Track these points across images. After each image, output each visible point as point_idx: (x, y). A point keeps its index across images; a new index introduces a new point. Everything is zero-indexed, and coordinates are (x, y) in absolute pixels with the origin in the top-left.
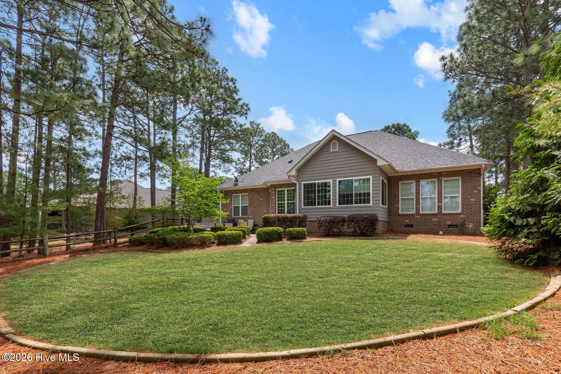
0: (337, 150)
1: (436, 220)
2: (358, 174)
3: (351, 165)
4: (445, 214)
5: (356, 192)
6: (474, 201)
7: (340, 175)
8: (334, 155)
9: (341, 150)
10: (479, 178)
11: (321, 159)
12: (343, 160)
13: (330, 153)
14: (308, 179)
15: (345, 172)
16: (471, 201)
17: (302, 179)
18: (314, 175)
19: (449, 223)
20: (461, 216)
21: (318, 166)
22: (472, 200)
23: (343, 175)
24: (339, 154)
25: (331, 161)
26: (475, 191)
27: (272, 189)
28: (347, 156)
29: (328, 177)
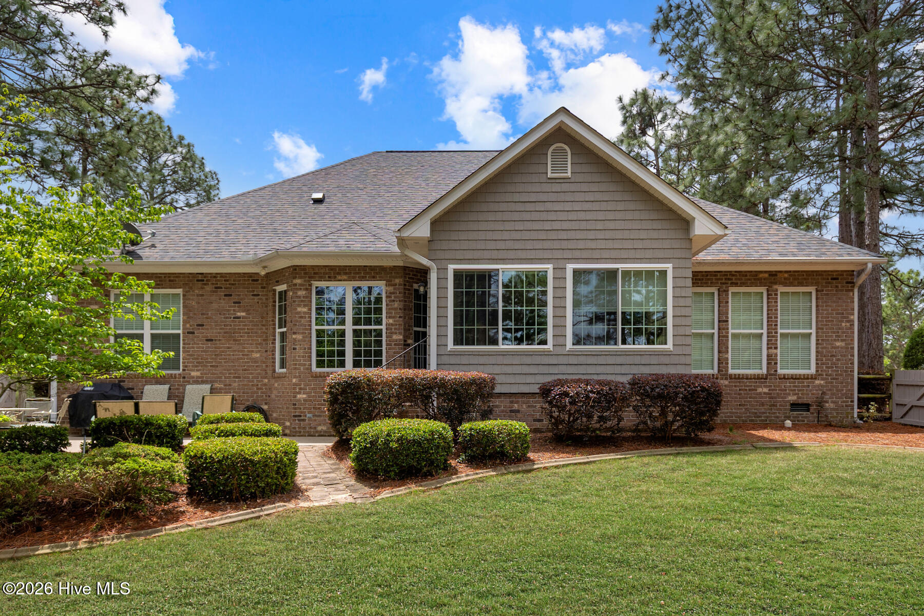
0: (569, 174)
1: (766, 390)
2: (632, 254)
3: (611, 225)
4: (784, 378)
5: (627, 309)
6: (842, 348)
7: (577, 254)
8: (556, 188)
9: (580, 178)
10: (851, 294)
11: (517, 197)
12: (587, 206)
13: (543, 179)
14: (469, 255)
15: (592, 245)
16: (835, 348)
17: (448, 255)
18: (491, 245)
19: (792, 398)
20: (817, 382)
21: (507, 216)
22: (838, 344)
23: (585, 254)
24: (573, 187)
25: (549, 206)
26: (843, 324)
27: (298, 281)
28: (598, 196)
29: (541, 254)
